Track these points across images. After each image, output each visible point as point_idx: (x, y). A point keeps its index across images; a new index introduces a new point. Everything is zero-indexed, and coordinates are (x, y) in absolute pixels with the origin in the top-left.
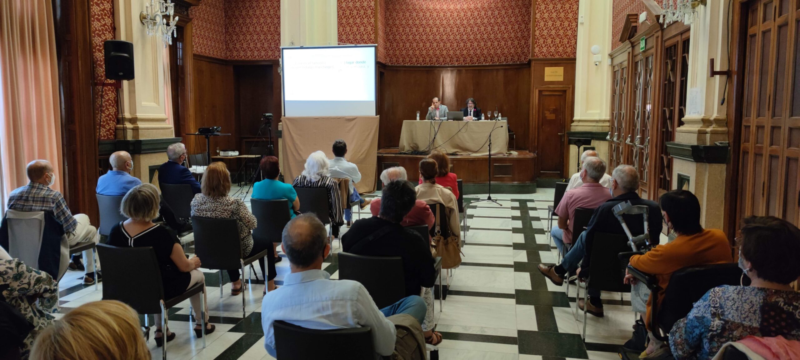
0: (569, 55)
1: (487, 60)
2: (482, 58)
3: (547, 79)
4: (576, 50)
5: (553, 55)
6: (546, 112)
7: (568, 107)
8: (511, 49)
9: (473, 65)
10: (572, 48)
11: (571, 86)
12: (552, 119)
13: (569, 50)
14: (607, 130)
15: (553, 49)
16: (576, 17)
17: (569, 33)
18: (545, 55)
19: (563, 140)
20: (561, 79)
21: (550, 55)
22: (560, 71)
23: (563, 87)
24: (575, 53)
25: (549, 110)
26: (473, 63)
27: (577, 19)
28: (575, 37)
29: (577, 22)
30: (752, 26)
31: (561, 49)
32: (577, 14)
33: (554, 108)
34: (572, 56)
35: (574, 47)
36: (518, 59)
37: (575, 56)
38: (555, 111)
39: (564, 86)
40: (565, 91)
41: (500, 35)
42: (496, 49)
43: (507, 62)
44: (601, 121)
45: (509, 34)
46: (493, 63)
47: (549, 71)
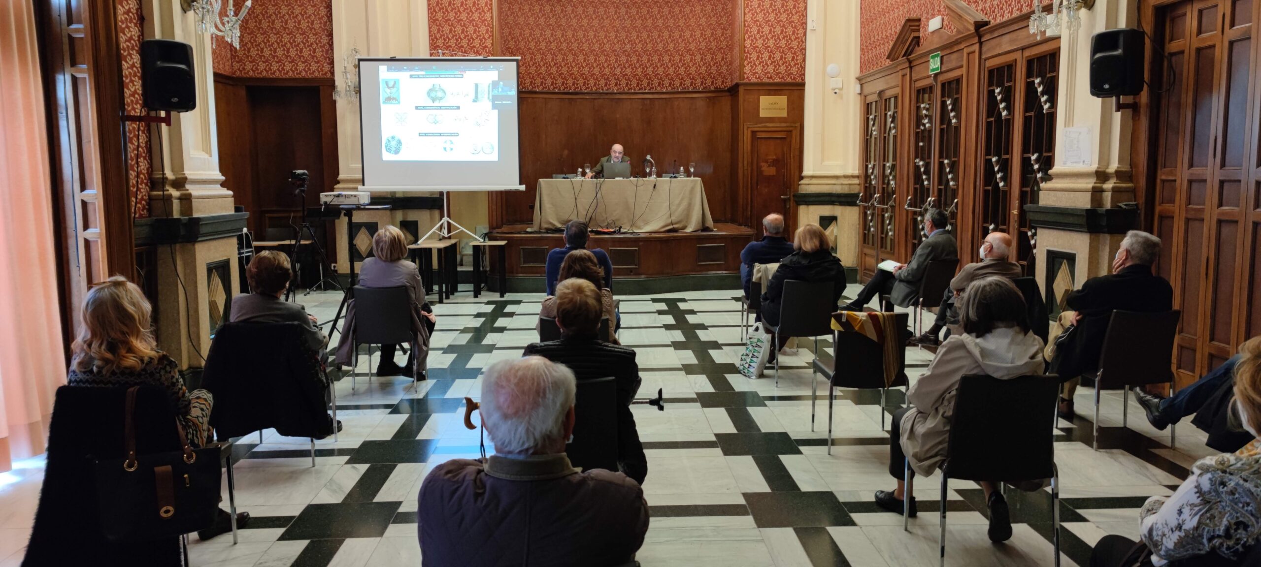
0: (794, 78)
1: (663, 85)
2: (656, 82)
3: (763, 114)
4: (804, 71)
5: (771, 77)
6: (762, 164)
7: (794, 157)
8: (700, 67)
9: (641, 91)
10: (798, 68)
11: (798, 125)
12: (772, 174)
13: (794, 70)
14: (855, 190)
15: (771, 69)
16: (804, 21)
17: (795, 44)
18: (759, 78)
19: (788, 207)
20: (784, 114)
21: (768, 78)
22: (782, 101)
23: (787, 127)
24: (804, 74)
25: (767, 162)
26: (642, 89)
27: (805, 23)
28: (803, 50)
29: (806, 29)
30: (1172, 40)
31: (782, 69)
32: (805, 16)
33: (774, 157)
34: (799, 80)
35: (801, 66)
36: (713, 82)
37: (803, 80)
38: (776, 163)
39: (788, 124)
40: (791, 131)
41: (682, 45)
42: (678, 66)
43: (694, 88)
44: (846, 177)
45: (696, 43)
46: (672, 89)
47: (765, 101)
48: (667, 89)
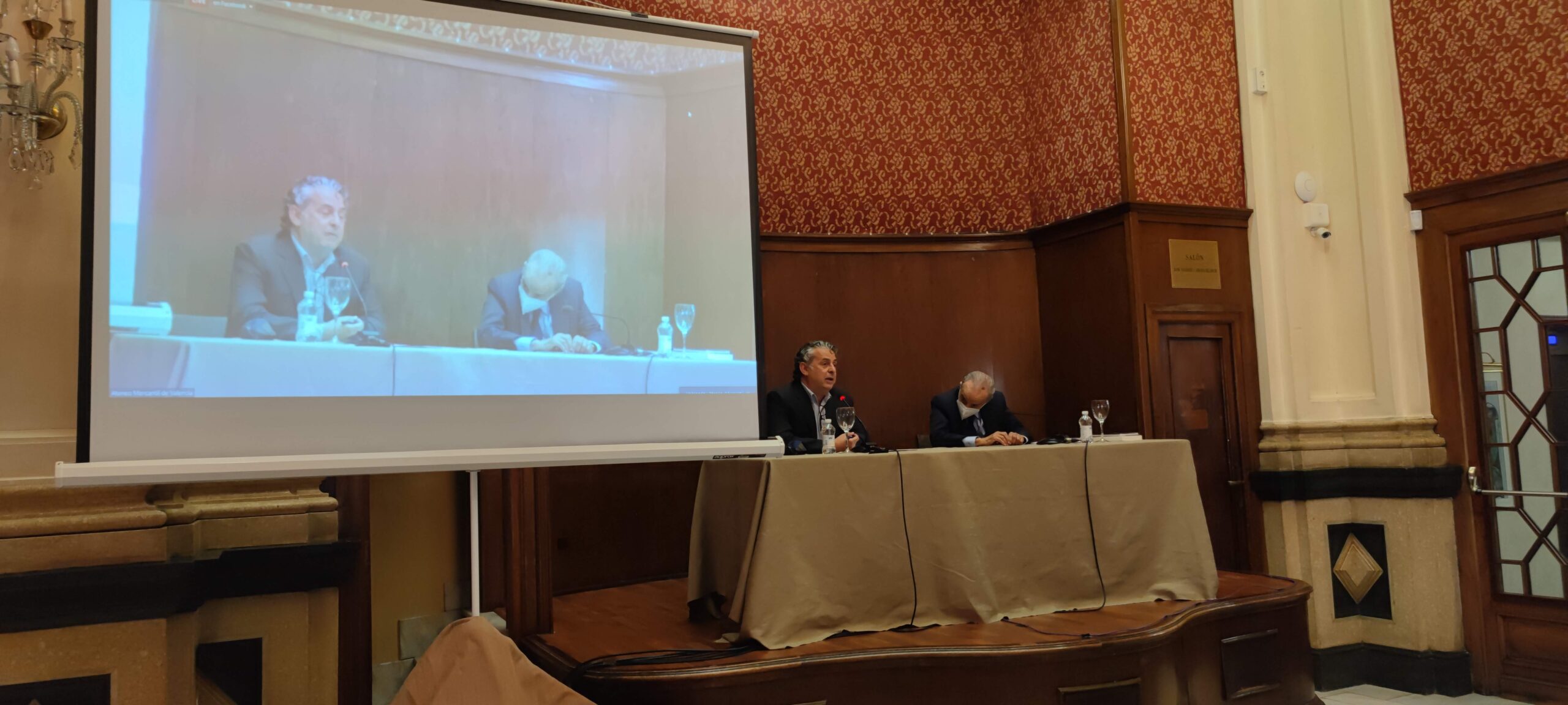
0: (1227, 200)
1: (866, 221)
2: (850, 212)
3: (1177, 281)
4: (1243, 185)
5: (1185, 196)
6: (1183, 403)
7: (1242, 385)
8: (954, 182)
9: (815, 234)
10: (1233, 178)
11: (1241, 310)
13: (1225, 181)
14: (1439, 458)
15: (1183, 175)
16: (1234, 74)
17: (1221, 123)
18: (1164, 196)
20: (1216, 283)
21: (1179, 196)
22: (1209, 250)
23: (1224, 313)
24: (1243, 194)
25: (1190, 398)
26: (818, 229)
27: (1236, 80)
28: (1238, 140)
29: (1237, 92)
31: (1204, 178)
32: (1233, 63)
34: (1234, 205)
35: (1238, 175)
36: (984, 219)
37: (1242, 206)
38: (1206, 399)
39: (1227, 308)
40: (1229, 324)
41: (909, 130)
42: (900, 179)
43: (938, 230)
44: (1396, 427)
45: (942, 128)
46: (887, 231)
47: (1179, 250)
48: (874, 232)
